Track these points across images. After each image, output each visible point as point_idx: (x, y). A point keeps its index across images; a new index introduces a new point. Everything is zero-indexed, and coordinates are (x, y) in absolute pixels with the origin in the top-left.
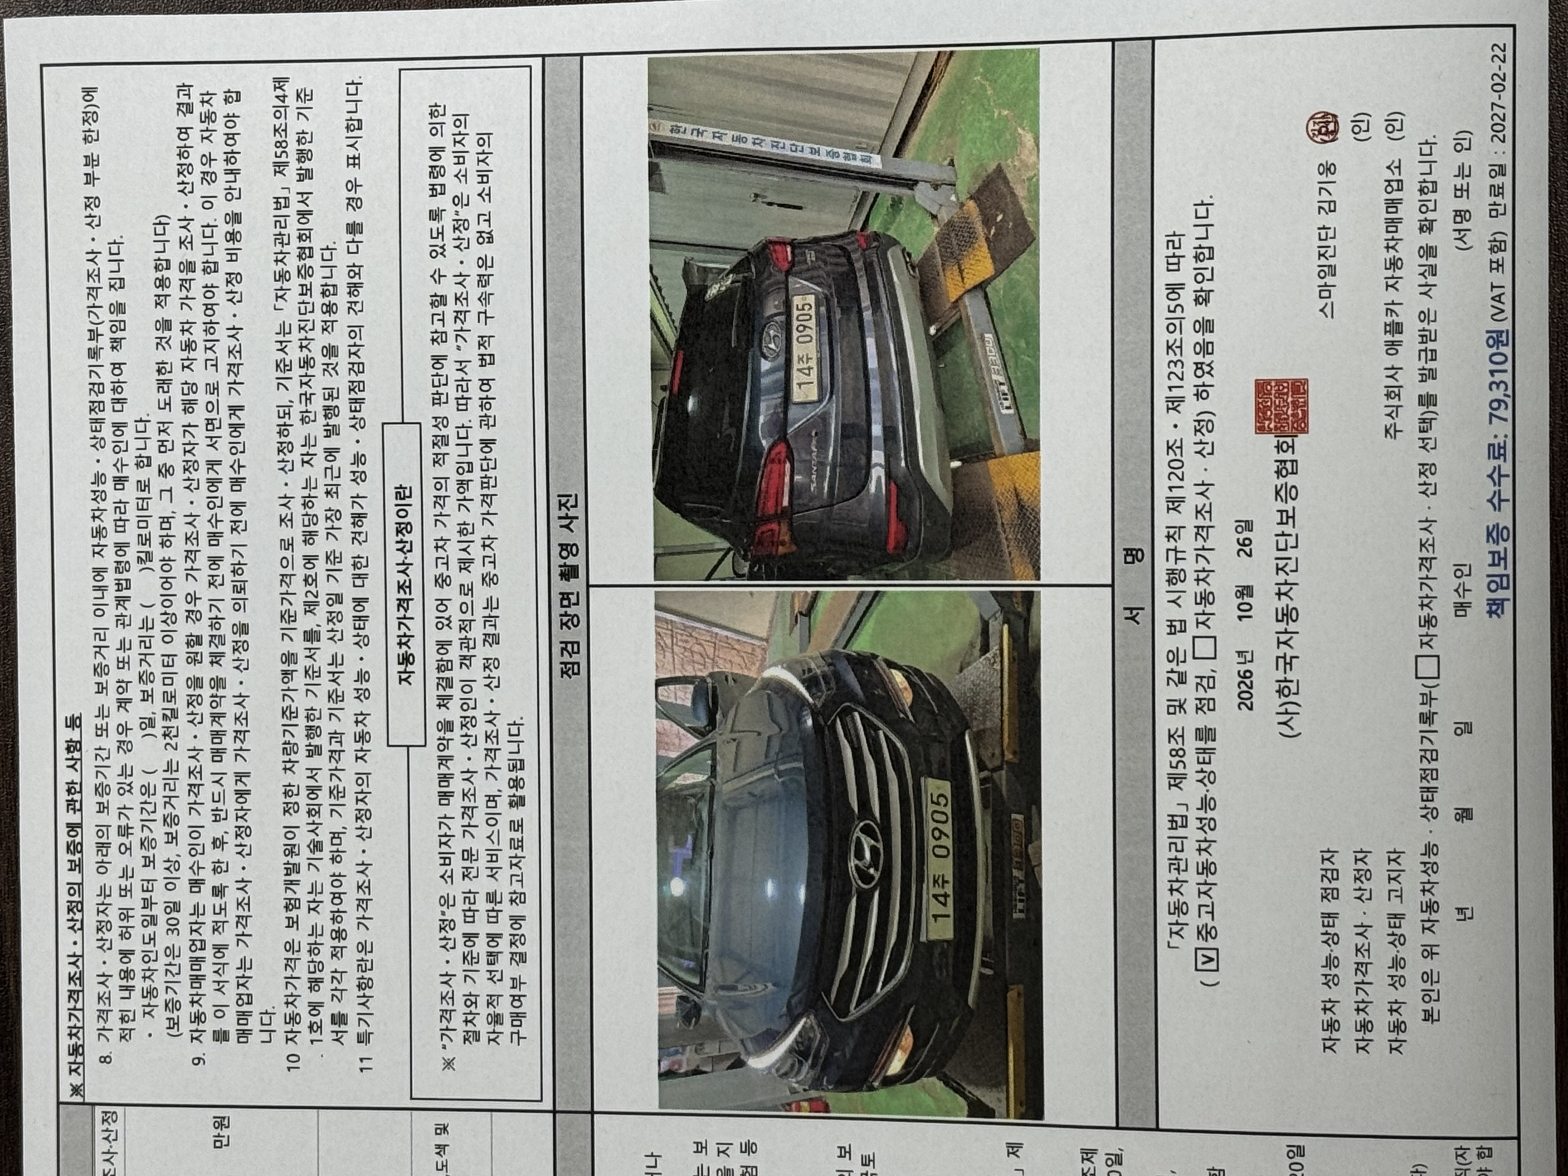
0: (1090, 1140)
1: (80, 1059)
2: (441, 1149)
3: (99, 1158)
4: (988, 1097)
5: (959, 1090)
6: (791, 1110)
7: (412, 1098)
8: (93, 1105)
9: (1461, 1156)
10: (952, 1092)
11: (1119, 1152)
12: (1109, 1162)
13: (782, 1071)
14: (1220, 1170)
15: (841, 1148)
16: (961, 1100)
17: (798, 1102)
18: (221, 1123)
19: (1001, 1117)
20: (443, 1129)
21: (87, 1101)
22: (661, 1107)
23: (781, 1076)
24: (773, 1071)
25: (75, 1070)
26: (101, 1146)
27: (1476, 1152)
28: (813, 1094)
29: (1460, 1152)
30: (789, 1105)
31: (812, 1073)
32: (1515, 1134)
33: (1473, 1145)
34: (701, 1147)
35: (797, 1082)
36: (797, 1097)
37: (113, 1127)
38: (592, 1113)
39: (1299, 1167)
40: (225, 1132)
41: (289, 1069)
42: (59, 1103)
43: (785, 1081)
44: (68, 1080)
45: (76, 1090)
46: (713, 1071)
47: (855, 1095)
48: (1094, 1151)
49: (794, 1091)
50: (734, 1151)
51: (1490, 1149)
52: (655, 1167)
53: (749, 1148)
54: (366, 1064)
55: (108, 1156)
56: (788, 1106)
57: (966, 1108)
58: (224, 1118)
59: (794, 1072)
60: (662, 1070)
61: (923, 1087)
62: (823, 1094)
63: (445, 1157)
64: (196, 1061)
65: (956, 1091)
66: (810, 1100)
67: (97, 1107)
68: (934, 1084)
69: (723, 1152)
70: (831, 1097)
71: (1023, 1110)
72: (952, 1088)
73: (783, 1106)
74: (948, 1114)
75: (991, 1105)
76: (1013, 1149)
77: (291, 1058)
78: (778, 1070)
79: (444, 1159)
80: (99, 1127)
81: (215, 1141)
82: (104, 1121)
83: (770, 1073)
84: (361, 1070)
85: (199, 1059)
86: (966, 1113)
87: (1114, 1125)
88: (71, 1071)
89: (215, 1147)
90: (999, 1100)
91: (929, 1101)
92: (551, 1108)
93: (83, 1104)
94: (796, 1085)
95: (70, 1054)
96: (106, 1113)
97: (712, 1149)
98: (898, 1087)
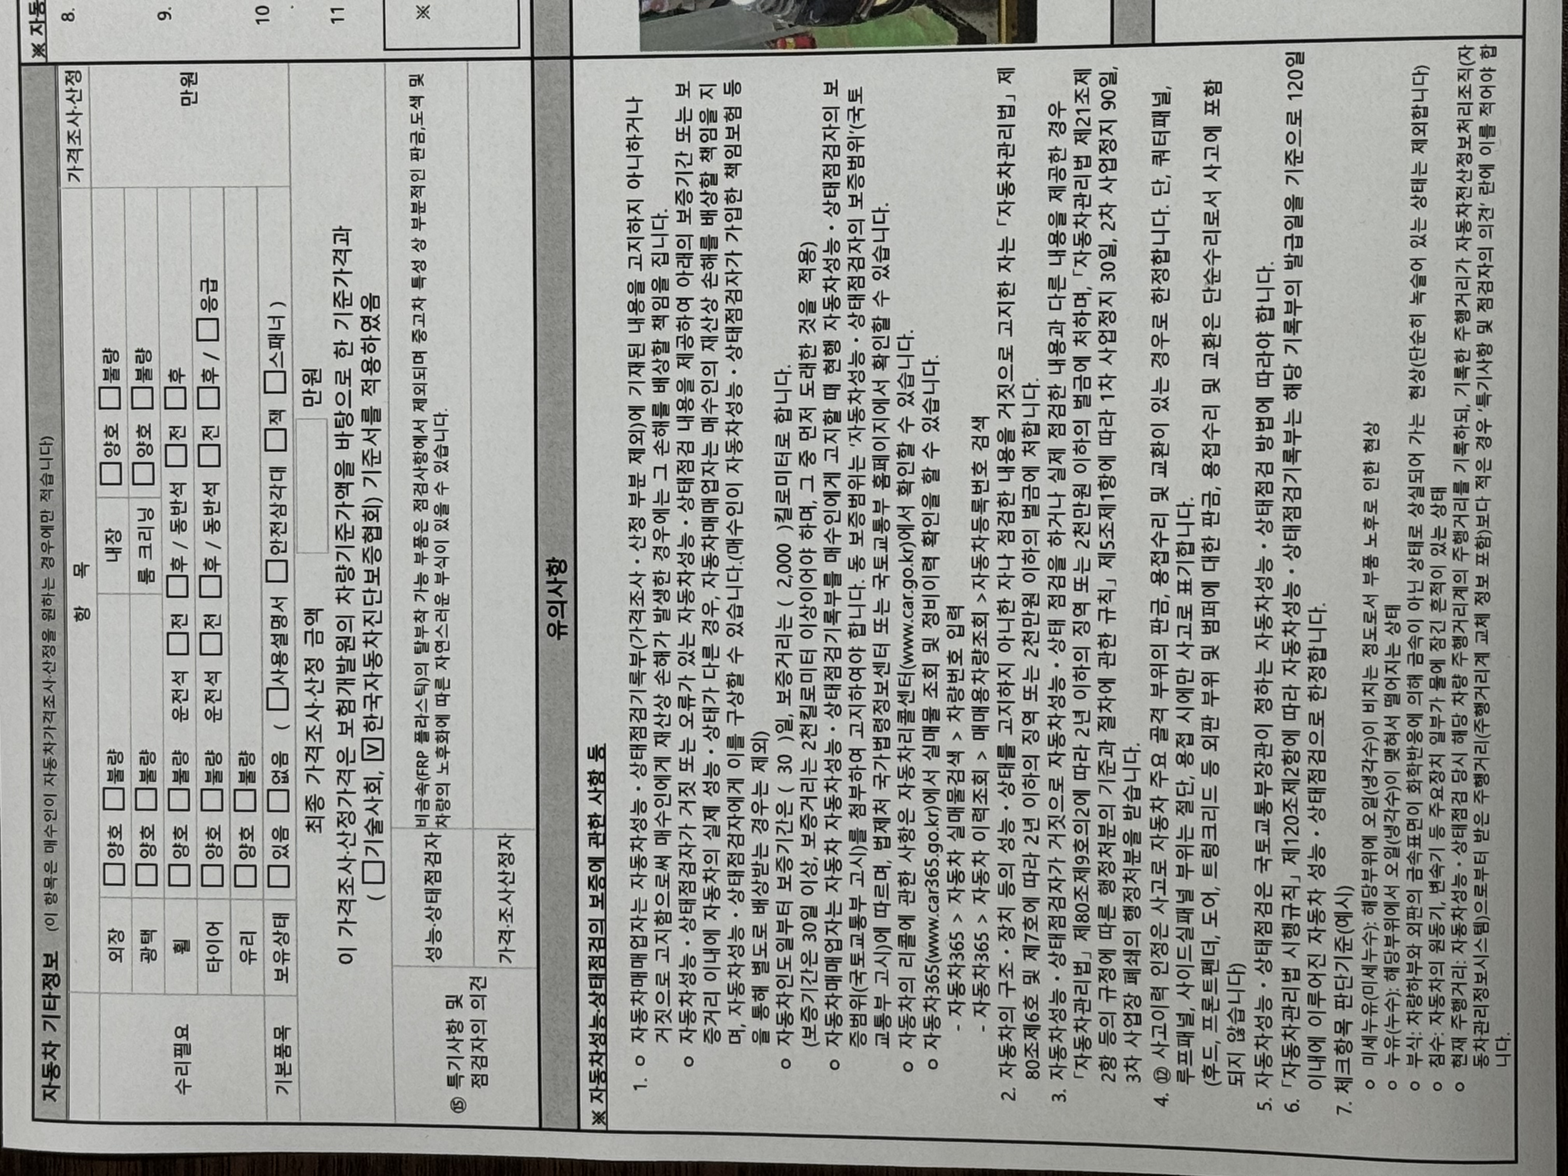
0: (1083, 60)
1: (41, 17)
2: (416, 100)
3: (63, 119)
4: (978, 22)
5: (949, 17)
6: (776, 48)
7: (385, 49)
8: (56, 64)
9: (1465, 55)
10: (942, 19)
11: (1114, 71)
12: (1103, 82)
13: (767, 7)
14: (1217, 83)
15: (827, 84)
16: (951, 26)
17: (783, 39)
18: (188, 79)
19: (991, 43)
20: (417, 80)
21: (49, 61)
22: (642, 49)
23: (766, 12)
24: (758, 6)
25: (37, 30)
26: (65, 107)
27: (1480, 51)
28: (799, 29)
29: (1463, 52)
30: (774, 41)
31: (798, 7)
32: (1520, 33)
33: (1477, 44)
34: (683, 90)
35: (783, 18)
36: (782, 33)
37: (77, 86)
38: (572, 58)
39: (1299, 75)
40: (192, 88)
41: (258, 21)
42: (20, 64)
43: (770, 17)
44: (29, 40)
45: (38, 50)
46: (695, 10)
47: (843, 28)
48: (1088, 72)
49: (779, 28)
50: (718, 92)
51: (1494, 48)
52: (636, 112)
53: (733, 88)
54: (337, 14)
55: (73, 117)
56: (773, 43)
57: (957, 35)
58: (192, 74)
59: (780, 8)
60: (644, 11)
61: (912, 16)
62: (809, 28)
63: (420, 109)
64: (162, 16)
65: (946, 18)
66: (795, 36)
67: (60, 67)
68: (925, 12)
69: (706, 94)
70: (817, 32)
71: (1015, 33)
72: (943, 15)
73: (768, 43)
74: (937, 42)
75: (981, 31)
76: (1005, 74)
77: (260, 11)
78: (762, 6)
79: (419, 111)
80: (63, 87)
81: (183, 99)
82: (67, 81)
83: (754, 9)
84: (333, 20)
85: (165, 13)
86: (956, 40)
87: (1109, 42)
88: (32, 30)
89: (183, 104)
90: (991, 25)
91: (918, 30)
92: (529, 55)
93: (46, 64)
94: (781, 21)
95: (31, 13)
96: (69, 72)
97: (695, 91)
98: (887, 18)
